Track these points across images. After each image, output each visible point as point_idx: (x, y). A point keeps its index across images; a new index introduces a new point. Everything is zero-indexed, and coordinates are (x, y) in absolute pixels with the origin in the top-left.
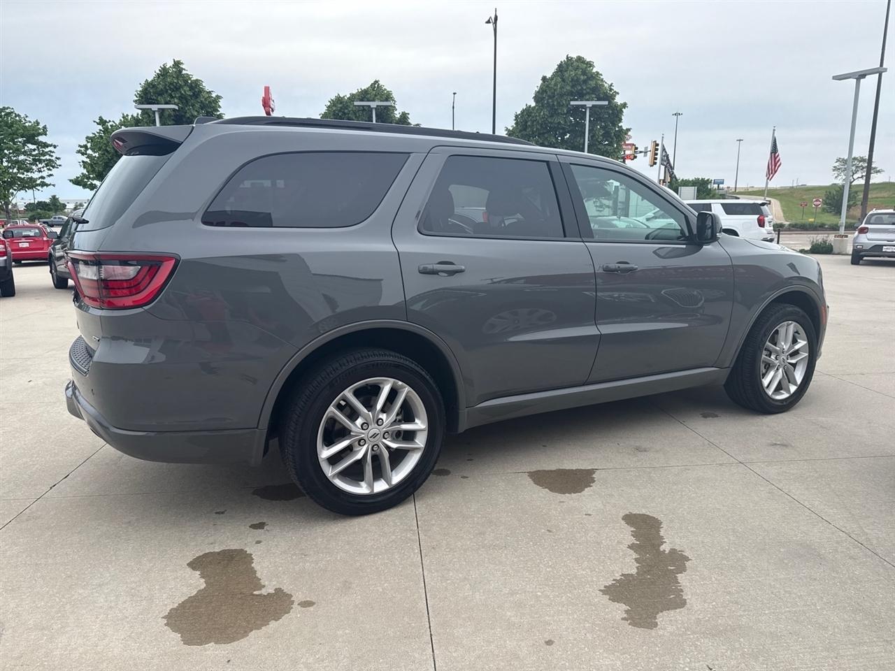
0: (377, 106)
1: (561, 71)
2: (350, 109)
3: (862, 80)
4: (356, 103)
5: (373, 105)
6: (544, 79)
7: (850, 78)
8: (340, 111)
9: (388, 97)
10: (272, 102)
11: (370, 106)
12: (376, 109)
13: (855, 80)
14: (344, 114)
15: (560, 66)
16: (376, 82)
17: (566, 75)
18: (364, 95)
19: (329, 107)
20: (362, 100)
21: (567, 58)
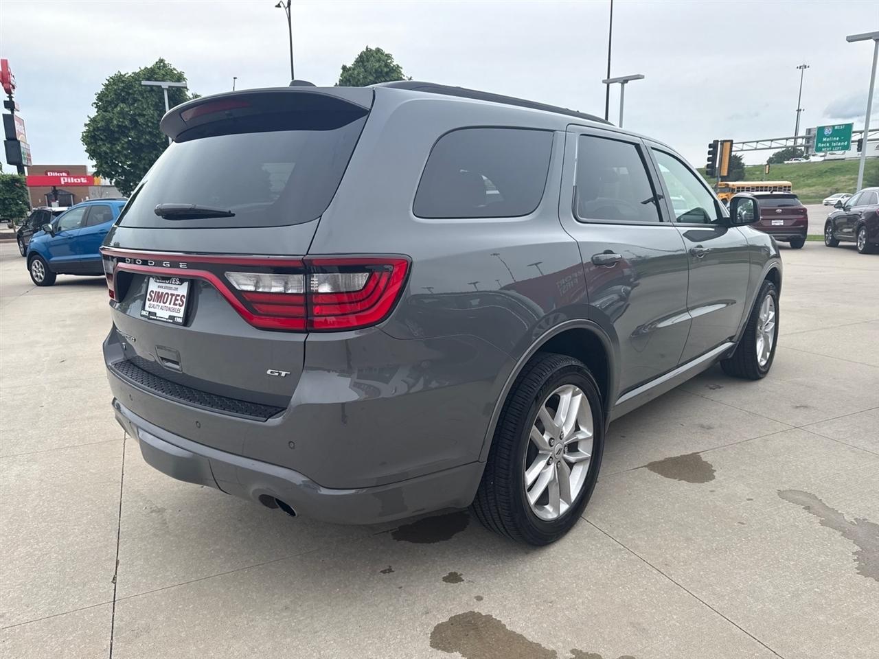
0: (169, 87)
1: (363, 62)
2: (135, 89)
3: (625, 85)
4: (144, 83)
5: (165, 85)
6: (344, 68)
7: (616, 82)
8: (122, 90)
9: (180, 78)
10: (12, 78)
11: (160, 86)
12: (168, 90)
13: (620, 84)
14: (129, 94)
15: (361, 56)
16: (161, 61)
17: (369, 65)
18: (150, 74)
19: (106, 85)
20: (148, 80)
21: (367, 48)
